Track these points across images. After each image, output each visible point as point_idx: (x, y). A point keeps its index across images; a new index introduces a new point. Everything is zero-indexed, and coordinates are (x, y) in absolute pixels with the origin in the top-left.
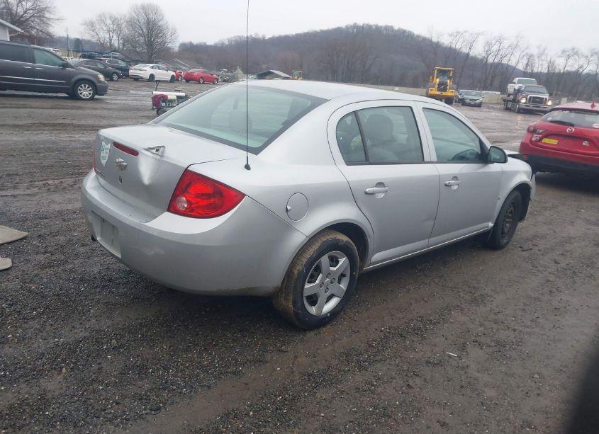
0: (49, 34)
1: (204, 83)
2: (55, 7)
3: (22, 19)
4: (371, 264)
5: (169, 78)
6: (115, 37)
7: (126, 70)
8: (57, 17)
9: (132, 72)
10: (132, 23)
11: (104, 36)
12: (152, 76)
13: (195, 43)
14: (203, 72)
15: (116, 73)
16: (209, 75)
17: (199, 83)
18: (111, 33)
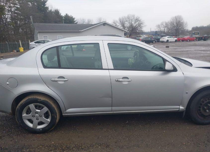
0: (142, 31)
1: (189, 41)
2: (144, 22)
3: (135, 28)
4: (66, 113)
5: (174, 41)
6: (166, 29)
7: (159, 39)
8: (144, 25)
9: (161, 40)
10: (172, 23)
11: (162, 29)
12: (168, 41)
13: (198, 27)
14: (190, 37)
15: (155, 41)
16: (192, 38)
17: (187, 41)
18: (165, 28)
